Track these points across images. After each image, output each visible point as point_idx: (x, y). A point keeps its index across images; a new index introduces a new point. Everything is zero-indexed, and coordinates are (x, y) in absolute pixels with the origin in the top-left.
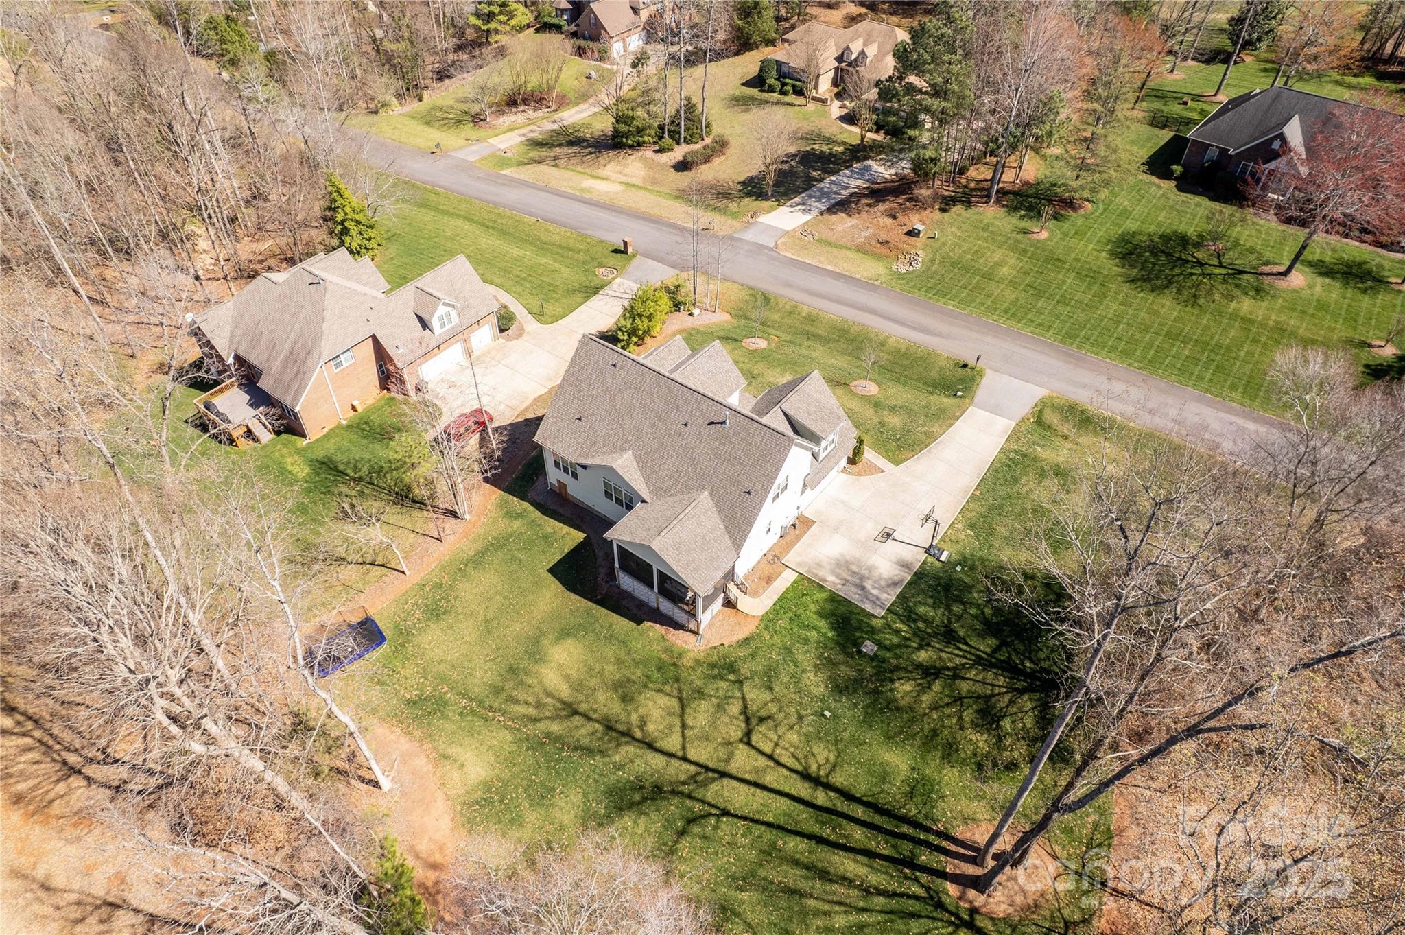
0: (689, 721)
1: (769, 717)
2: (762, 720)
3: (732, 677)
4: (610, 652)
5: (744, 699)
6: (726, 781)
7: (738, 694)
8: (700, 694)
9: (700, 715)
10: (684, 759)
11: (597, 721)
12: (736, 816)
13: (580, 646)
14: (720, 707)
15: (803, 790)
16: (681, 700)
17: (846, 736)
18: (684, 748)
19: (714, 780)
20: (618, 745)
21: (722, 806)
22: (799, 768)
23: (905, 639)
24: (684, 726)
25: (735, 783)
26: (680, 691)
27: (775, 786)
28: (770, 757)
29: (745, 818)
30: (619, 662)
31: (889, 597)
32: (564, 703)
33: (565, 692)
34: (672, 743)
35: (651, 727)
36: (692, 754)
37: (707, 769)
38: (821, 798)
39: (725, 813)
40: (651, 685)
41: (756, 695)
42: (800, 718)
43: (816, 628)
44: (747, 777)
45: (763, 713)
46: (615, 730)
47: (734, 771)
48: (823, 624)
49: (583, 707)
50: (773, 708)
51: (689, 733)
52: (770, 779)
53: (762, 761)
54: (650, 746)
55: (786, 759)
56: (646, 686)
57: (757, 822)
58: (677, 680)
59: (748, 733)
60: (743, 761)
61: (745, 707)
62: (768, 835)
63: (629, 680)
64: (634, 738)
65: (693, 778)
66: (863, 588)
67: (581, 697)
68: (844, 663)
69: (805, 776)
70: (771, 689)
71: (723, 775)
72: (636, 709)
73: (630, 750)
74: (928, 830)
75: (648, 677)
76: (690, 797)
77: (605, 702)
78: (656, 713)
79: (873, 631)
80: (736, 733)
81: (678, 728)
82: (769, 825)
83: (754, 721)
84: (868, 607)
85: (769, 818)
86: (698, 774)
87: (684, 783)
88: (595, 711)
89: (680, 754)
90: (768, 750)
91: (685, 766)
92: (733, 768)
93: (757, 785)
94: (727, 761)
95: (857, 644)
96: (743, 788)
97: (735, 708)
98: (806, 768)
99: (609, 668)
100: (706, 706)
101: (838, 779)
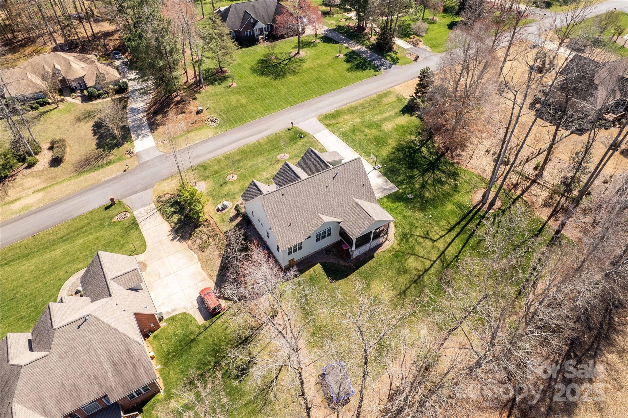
0: (422, 255)
1: (427, 232)
2: (427, 234)
3: (409, 236)
4: (382, 271)
5: (418, 236)
6: (446, 253)
7: (416, 237)
8: (412, 248)
9: (421, 251)
10: (435, 262)
11: (411, 285)
12: (459, 254)
13: (376, 281)
14: (419, 244)
15: (454, 234)
16: (412, 254)
17: (439, 215)
18: (431, 260)
19: (444, 256)
20: (423, 281)
21: (454, 257)
22: (446, 231)
23: (410, 187)
24: (422, 257)
25: (447, 250)
26: (409, 254)
27: (451, 240)
28: (441, 237)
29: (460, 252)
30: (388, 269)
31: (392, 185)
32: (399, 295)
33: (395, 293)
34: (428, 264)
35: (419, 268)
36: (434, 259)
37: (440, 256)
38: (458, 230)
39: (457, 257)
40: (403, 262)
41: (418, 232)
42: (430, 223)
43: (398, 206)
44: (446, 246)
45: (425, 233)
46: (417, 280)
47: (443, 249)
48: (397, 204)
49: (403, 288)
50: (424, 229)
51: (426, 257)
52: (449, 240)
53: (442, 239)
54: (426, 271)
55: (443, 233)
56: (402, 264)
57: (462, 249)
58: (404, 253)
59: (431, 240)
60: (441, 245)
61: (421, 237)
62: (467, 247)
63: (398, 268)
64: (422, 275)
65: (442, 261)
66: (385, 189)
67: (399, 287)
68: (414, 204)
69: (450, 230)
70: (417, 227)
71: (443, 252)
72: (411, 270)
73: (426, 278)
74: (472, 210)
75: (399, 261)
76: (449, 265)
77: (404, 280)
78: (415, 264)
79: (404, 193)
80: (430, 243)
81: (423, 259)
82: (463, 247)
83: (427, 236)
84: (393, 191)
85: (461, 245)
86: (441, 260)
87: (443, 265)
88: (406, 284)
89: (432, 262)
90: (439, 237)
91: (437, 262)
92: (442, 249)
93: (449, 244)
94: (439, 250)
95: (408, 198)
96: (449, 248)
97: (421, 240)
98: (447, 229)
99: (390, 273)
100: (417, 247)
101: (453, 223)
